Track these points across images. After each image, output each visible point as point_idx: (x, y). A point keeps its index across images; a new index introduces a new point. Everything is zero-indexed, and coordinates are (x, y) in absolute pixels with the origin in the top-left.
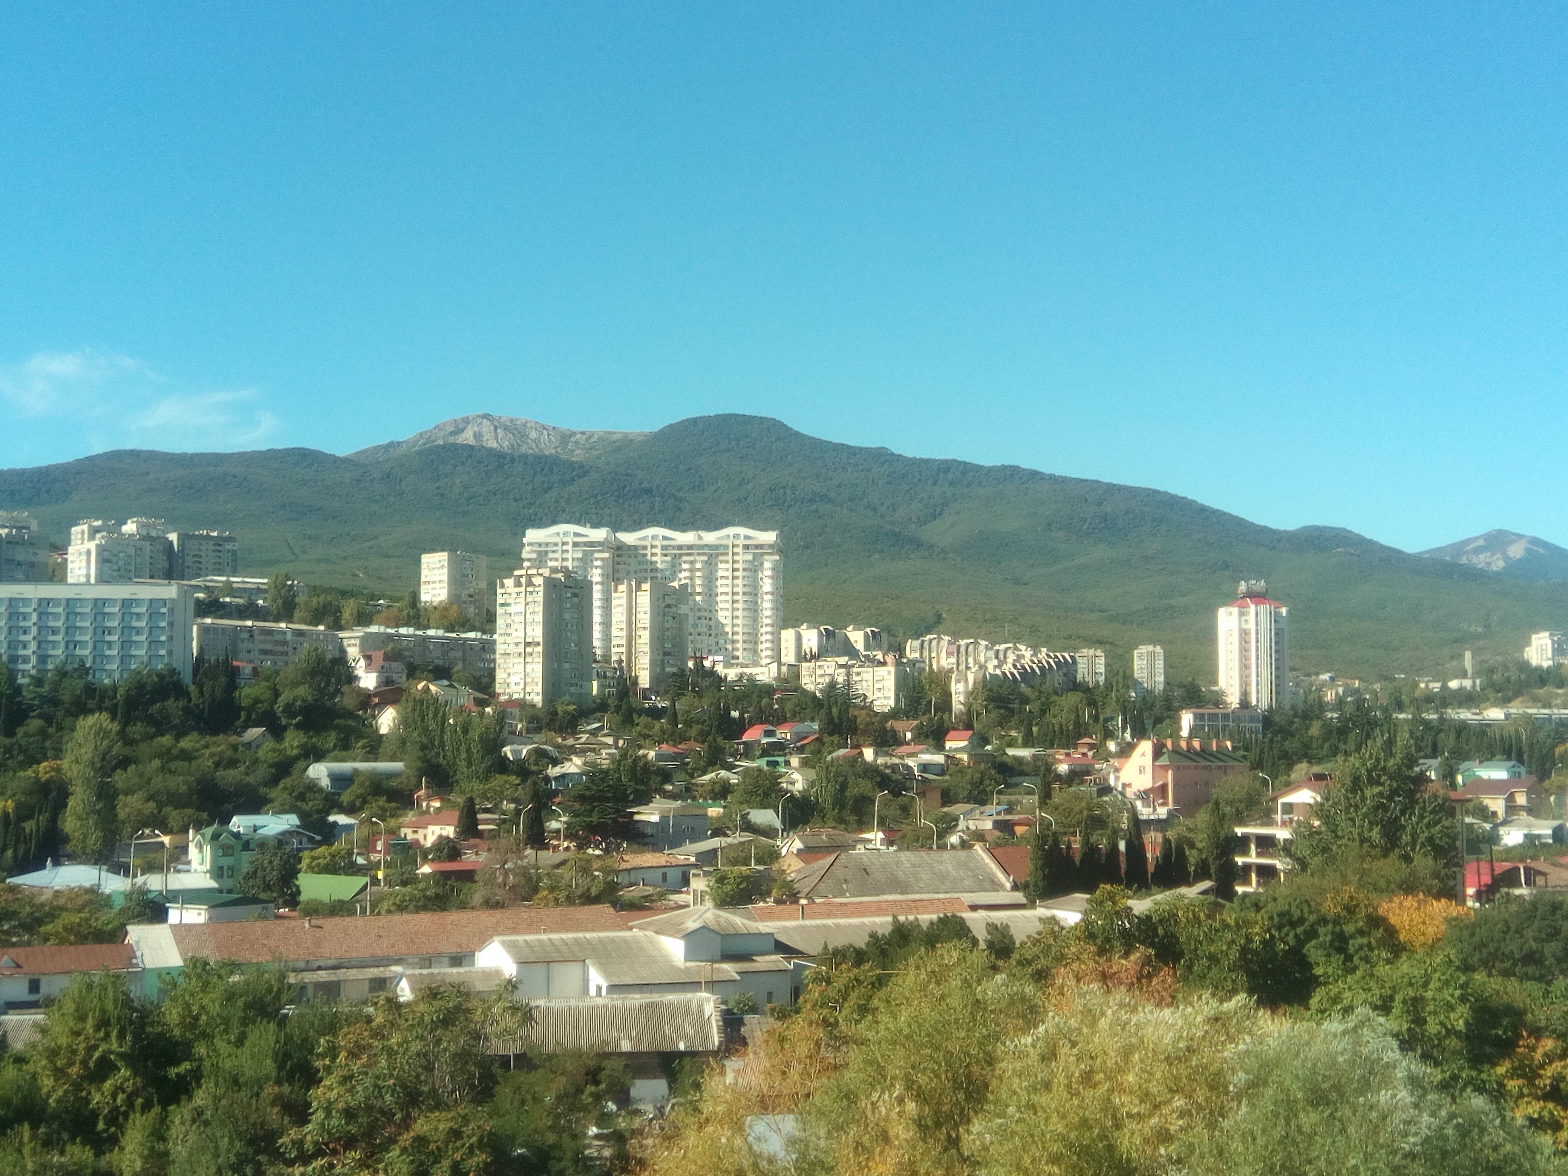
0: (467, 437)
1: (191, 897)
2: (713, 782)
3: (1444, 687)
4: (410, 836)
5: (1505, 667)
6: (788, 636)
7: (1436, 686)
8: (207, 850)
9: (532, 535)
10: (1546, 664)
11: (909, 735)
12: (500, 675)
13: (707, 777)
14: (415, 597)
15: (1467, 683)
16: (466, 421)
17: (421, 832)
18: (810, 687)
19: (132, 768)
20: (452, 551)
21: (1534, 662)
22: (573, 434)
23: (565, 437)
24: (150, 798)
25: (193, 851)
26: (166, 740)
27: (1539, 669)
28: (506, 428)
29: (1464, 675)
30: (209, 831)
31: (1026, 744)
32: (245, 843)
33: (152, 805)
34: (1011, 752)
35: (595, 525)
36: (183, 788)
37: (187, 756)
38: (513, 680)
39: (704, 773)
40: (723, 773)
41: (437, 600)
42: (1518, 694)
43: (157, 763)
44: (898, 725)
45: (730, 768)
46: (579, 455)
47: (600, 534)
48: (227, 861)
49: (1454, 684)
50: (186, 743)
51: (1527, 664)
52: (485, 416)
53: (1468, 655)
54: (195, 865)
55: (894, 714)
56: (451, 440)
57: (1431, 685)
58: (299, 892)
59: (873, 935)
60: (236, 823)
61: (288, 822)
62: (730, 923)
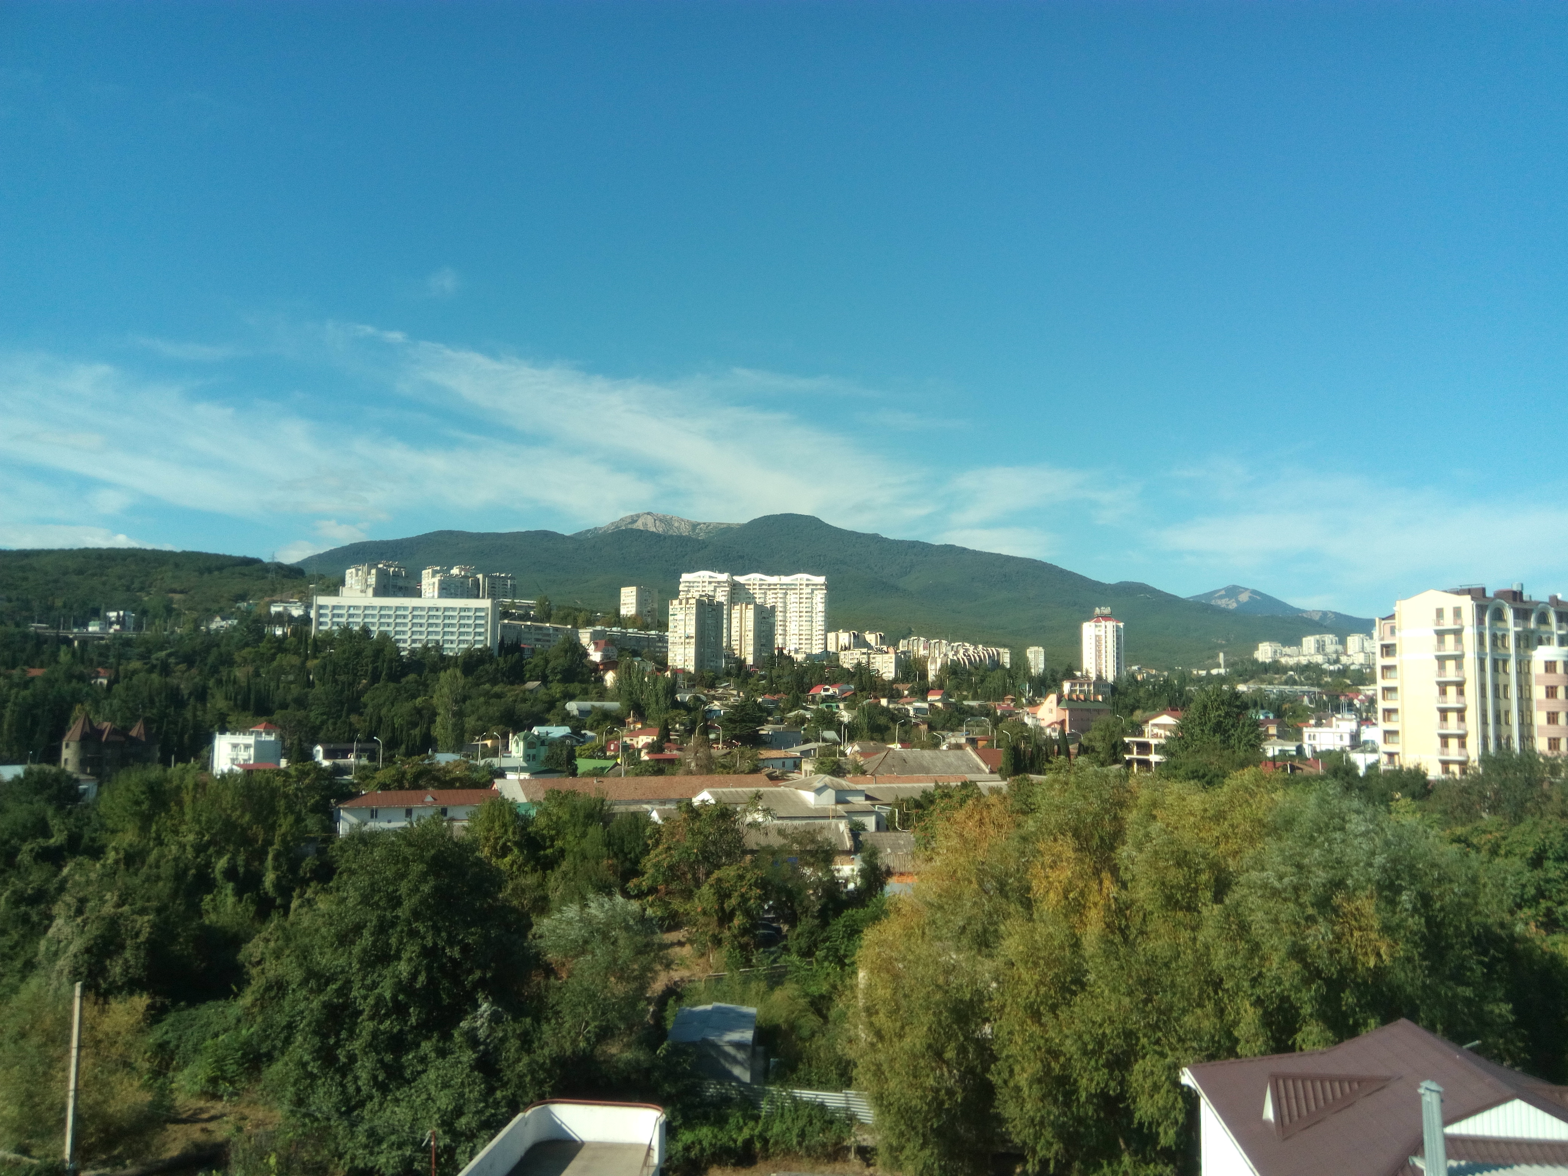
0: (639, 525)
1: (514, 769)
2: (796, 716)
3: (1208, 673)
4: (629, 741)
5: (1242, 662)
6: (831, 636)
7: (1203, 673)
8: (521, 744)
9: (685, 577)
10: (1268, 661)
11: (906, 692)
12: (670, 655)
13: (793, 714)
14: (618, 611)
15: (1222, 671)
16: (638, 516)
17: (635, 740)
18: (846, 666)
19: (468, 703)
20: (638, 586)
21: (1260, 660)
22: (699, 524)
23: (695, 526)
24: (479, 719)
25: (512, 747)
26: (487, 686)
27: (1264, 663)
28: (661, 520)
29: (1219, 666)
30: (522, 734)
31: (974, 699)
32: (542, 741)
33: (480, 723)
34: (966, 703)
35: (721, 572)
36: (497, 714)
37: (499, 696)
38: (678, 658)
39: (790, 711)
40: (802, 712)
41: (629, 614)
42: (1252, 678)
43: (482, 699)
44: (900, 686)
45: (805, 708)
46: (702, 536)
47: (724, 577)
48: (532, 752)
49: (1214, 672)
50: (497, 689)
51: (1256, 661)
52: (650, 513)
53: (1221, 655)
54: (514, 754)
55: (896, 681)
56: (630, 526)
57: (1200, 672)
58: (576, 768)
59: (924, 792)
60: (536, 730)
61: (565, 730)
62: (839, 784)
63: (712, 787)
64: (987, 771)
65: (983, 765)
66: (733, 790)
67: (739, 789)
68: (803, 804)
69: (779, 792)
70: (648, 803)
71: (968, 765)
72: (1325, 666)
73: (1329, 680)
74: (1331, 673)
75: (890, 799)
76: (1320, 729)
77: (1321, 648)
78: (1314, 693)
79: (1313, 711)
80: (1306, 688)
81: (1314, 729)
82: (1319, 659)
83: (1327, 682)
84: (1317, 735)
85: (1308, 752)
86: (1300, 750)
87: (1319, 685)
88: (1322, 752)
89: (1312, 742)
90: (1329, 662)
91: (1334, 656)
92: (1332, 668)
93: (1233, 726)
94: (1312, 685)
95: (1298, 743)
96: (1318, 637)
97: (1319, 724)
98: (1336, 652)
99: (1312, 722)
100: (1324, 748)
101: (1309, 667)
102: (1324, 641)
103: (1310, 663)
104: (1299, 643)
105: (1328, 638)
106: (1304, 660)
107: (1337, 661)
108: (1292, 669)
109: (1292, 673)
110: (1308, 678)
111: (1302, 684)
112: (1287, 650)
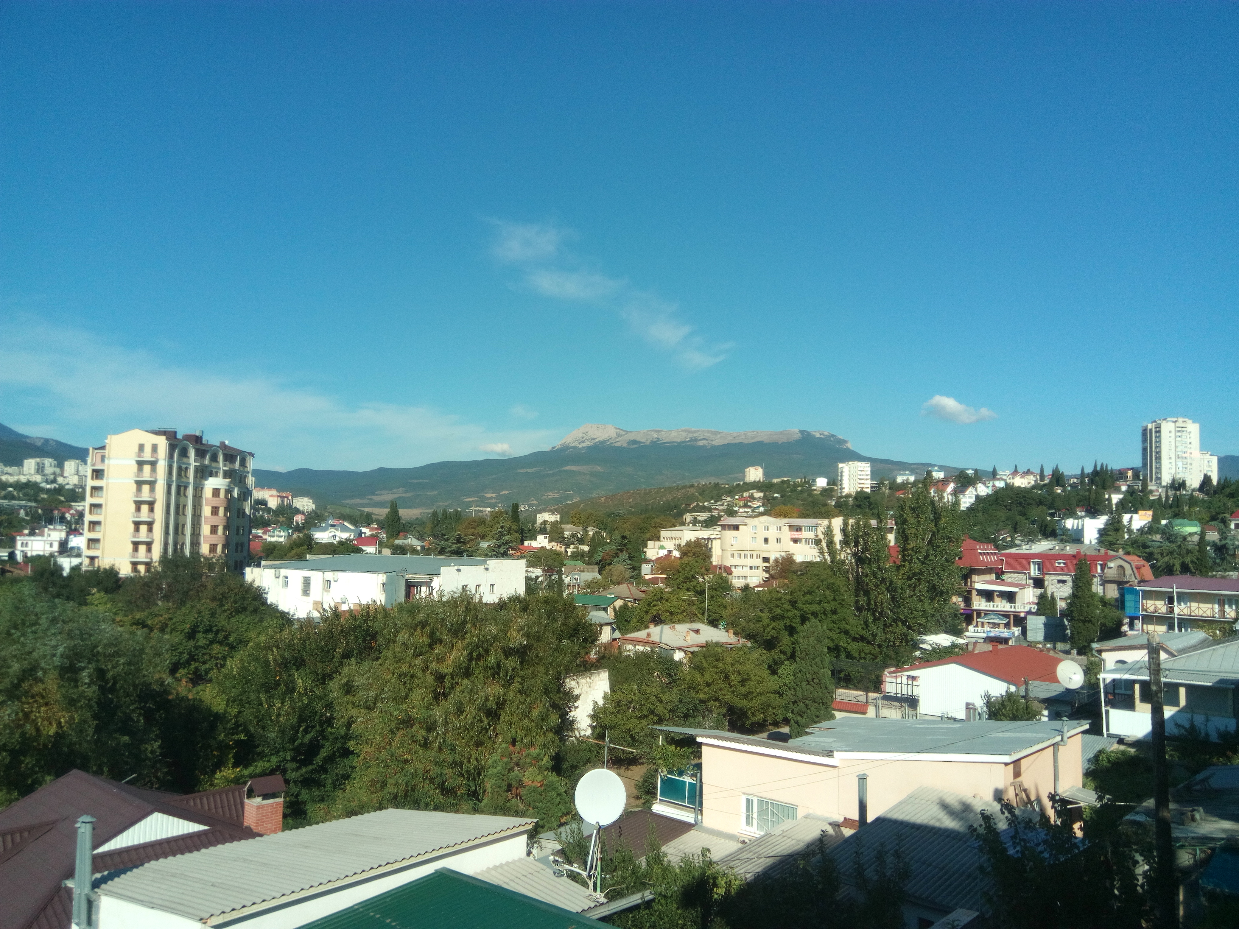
72: (43, 485)
73: (45, 496)
74: (48, 491)
76: (32, 538)
77: (40, 469)
78: (31, 507)
79: (27, 522)
80: (23, 503)
81: (27, 538)
82: (38, 478)
83: (43, 498)
84: (30, 543)
85: (19, 557)
86: (12, 555)
87: (36, 501)
88: (32, 557)
89: (24, 549)
90: (47, 482)
91: (52, 477)
92: (48, 486)
94: (29, 500)
95: (10, 550)
96: (38, 460)
97: (32, 533)
98: (54, 473)
99: (26, 532)
100: (34, 553)
101: (28, 485)
102: (43, 464)
103: (29, 481)
104: (20, 464)
105: (48, 462)
106: (23, 479)
107: (54, 481)
108: (11, 486)
109: (11, 489)
110: (25, 495)
111: (19, 499)
112: (8, 469)
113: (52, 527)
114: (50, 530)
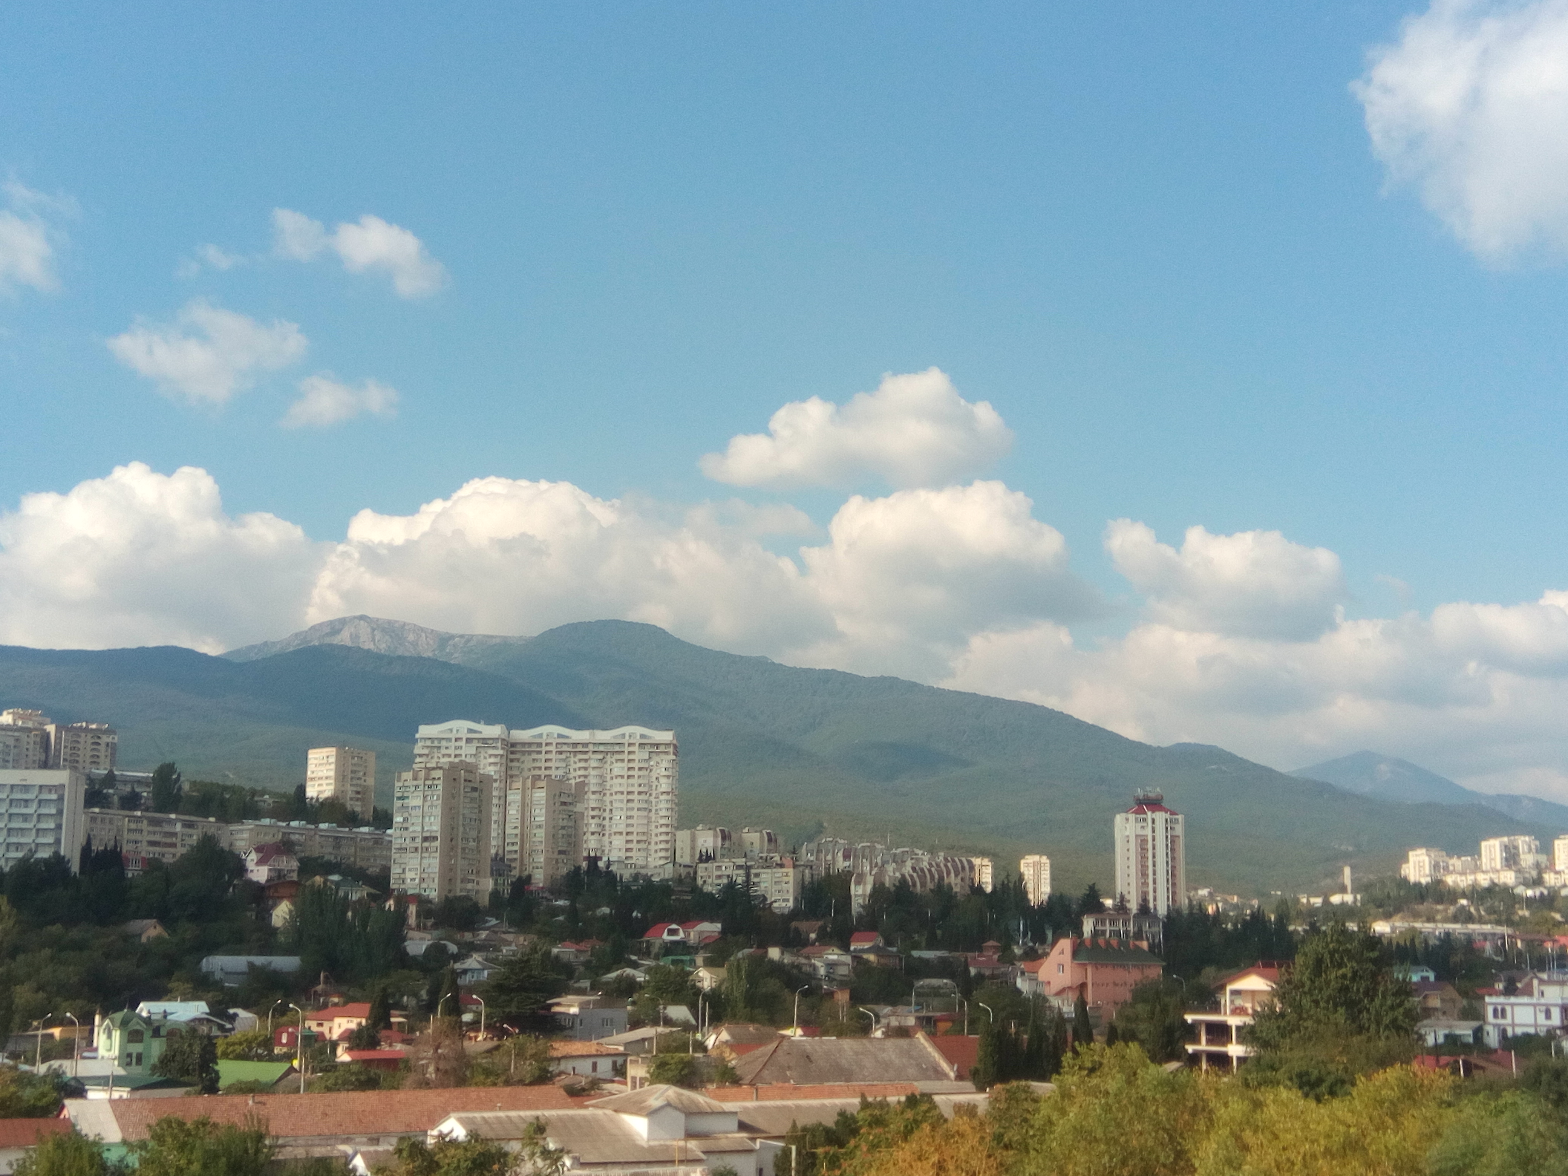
0: (344, 638)
1: (103, 1082)
2: (619, 979)
3: (1326, 902)
4: (315, 1028)
5: (1383, 883)
6: (683, 836)
7: (1317, 901)
8: (116, 1034)
9: (425, 731)
10: (1424, 880)
11: (813, 936)
12: (395, 870)
13: (613, 975)
14: (301, 791)
15: (1349, 898)
16: (343, 622)
17: (327, 1025)
18: (708, 888)
19: (21, 958)
20: (341, 746)
21: (1412, 879)
22: (452, 637)
23: (444, 640)
24: (40, 988)
25: (100, 1039)
26: (56, 929)
27: (1418, 885)
28: (384, 630)
29: (1343, 890)
30: (119, 1016)
31: (929, 947)
32: (155, 1028)
33: (41, 995)
34: (916, 953)
35: (490, 722)
36: (74, 979)
37: (79, 946)
38: (409, 875)
39: (609, 971)
40: (629, 971)
41: (323, 796)
42: (1398, 910)
43: (47, 952)
44: (803, 925)
45: (635, 965)
46: (457, 658)
47: (494, 731)
48: (136, 1048)
49: (1336, 899)
50: (75, 933)
51: (1405, 880)
52: (362, 618)
53: (1347, 871)
54: (102, 1052)
55: (794, 914)
56: (327, 640)
57: (1313, 900)
58: (218, 1078)
59: (842, 1114)
60: (144, 1008)
61: (197, 1009)
62: (692, 1101)
63: (464, 1109)
64: (952, 1075)
65: (944, 1065)
66: (502, 1114)
67: (513, 1114)
68: (628, 1138)
69: (584, 1118)
70: (347, 1141)
71: (919, 1065)
72: (1520, 890)
73: (1526, 913)
74: (1530, 902)
75: (784, 1128)
76: (1513, 1000)
77: (1511, 858)
78: (1503, 937)
79: (1501, 967)
80: (1487, 928)
81: (1501, 1000)
82: (1508, 878)
83: (1523, 918)
84: (1508, 1009)
85: (1492, 1039)
86: (1478, 1033)
87: (1510, 923)
88: (1515, 1037)
89: (1500, 1021)
90: (1527, 884)
91: (1534, 873)
92: (1530, 893)
93: (1366, 994)
94: (1499, 923)
95: (1475, 1024)
96: (1505, 839)
97: (1511, 990)
98: (1537, 865)
99: (1500, 986)
100: (1519, 1031)
101: (1492, 890)
102: (1516, 848)
103: (1494, 884)
104: (1474, 851)
105: (1523, 842)
106: (1484, 880)
107: (1538, 882)
108: (1464, 895)
109: (1464, 902)
110: (1491, 911)
111: (1481, 921)
112: (1456, 863)
113: (1545, 976)
114: (1542, 982)
